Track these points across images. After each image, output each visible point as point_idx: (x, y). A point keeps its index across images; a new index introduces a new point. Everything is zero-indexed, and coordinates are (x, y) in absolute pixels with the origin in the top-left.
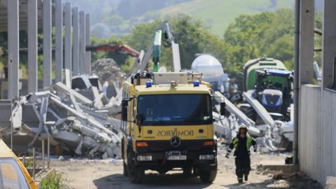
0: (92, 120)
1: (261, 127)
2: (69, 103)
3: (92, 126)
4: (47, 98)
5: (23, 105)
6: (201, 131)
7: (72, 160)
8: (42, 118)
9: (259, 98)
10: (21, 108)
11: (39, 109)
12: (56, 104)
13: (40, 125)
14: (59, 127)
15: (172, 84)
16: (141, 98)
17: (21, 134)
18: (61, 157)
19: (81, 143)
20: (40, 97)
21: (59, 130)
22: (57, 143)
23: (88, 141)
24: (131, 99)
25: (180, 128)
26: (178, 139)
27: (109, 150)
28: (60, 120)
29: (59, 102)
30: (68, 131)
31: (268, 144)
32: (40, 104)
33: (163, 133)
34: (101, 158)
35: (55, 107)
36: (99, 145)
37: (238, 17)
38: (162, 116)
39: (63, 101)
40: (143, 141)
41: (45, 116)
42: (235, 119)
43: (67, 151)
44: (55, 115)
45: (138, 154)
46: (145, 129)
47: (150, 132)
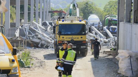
0: (45, 35)
1: (109, 39)
2: (37, 28)
3: (45, 37)
4: (29, 27)
5: (20, 29)
6: (82, 38)
7: (37, 49)
8: (27, 34)
9: (109, 29)
10: (19, 30)
11: (25, 30)
12: (32, 29)
13: (26, 36)
14: (33, 37)
15: (71, 20)
16: (60, 26)
17: (19, 39)
18: (33, 48)
19: (41, 43)
20: (26, 26)
21: (33, 38)
22: (32, 43)
23: (43, 42)
24: (57, 26)
25: (74, 36)
26: (73, 40)
27: (51, 45)
28: (33, 35)
29: (33, 28)
30: (36, 38)
31: (111, 45)
32: (26, 29)
33: (68, 38)
34: (48, 48)
35: (31, 30)
36: (47, 44)
37: (109, 1)
38: (68, 32)
39: (34, 28)
40: (60, 41)
41: (28, 33)
42: (99, 36)
43: (36, 45)
44: (31, 32)
45: (59, 46)
46: (61, 36)
47: (63, 38)
